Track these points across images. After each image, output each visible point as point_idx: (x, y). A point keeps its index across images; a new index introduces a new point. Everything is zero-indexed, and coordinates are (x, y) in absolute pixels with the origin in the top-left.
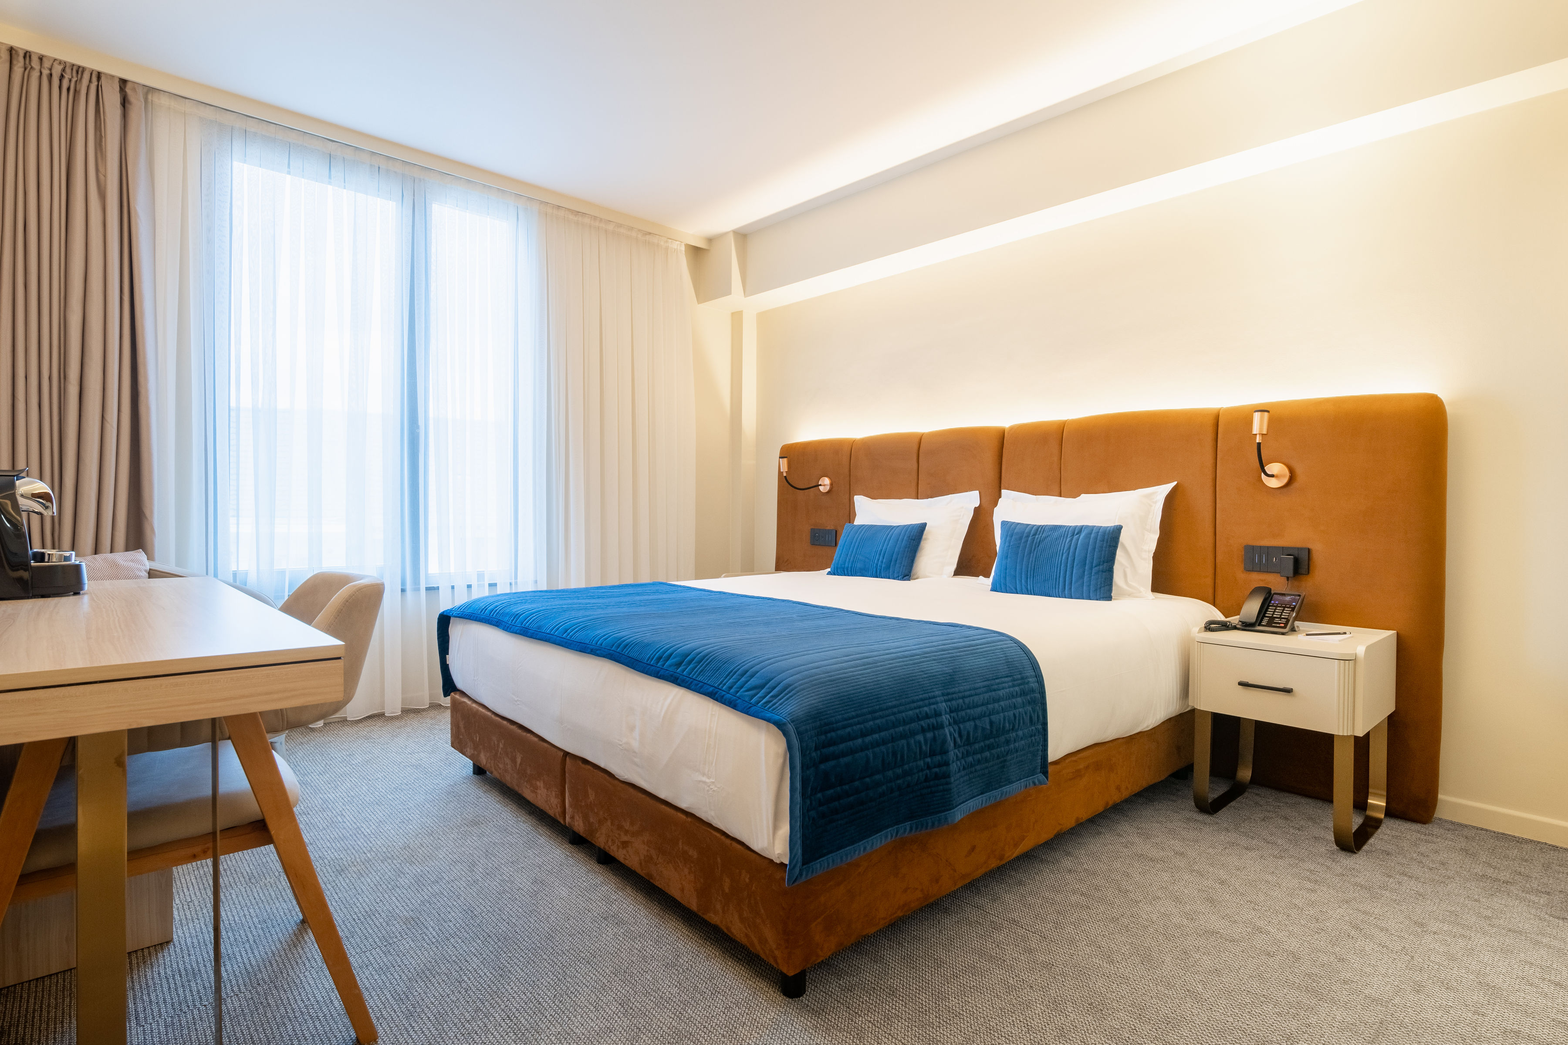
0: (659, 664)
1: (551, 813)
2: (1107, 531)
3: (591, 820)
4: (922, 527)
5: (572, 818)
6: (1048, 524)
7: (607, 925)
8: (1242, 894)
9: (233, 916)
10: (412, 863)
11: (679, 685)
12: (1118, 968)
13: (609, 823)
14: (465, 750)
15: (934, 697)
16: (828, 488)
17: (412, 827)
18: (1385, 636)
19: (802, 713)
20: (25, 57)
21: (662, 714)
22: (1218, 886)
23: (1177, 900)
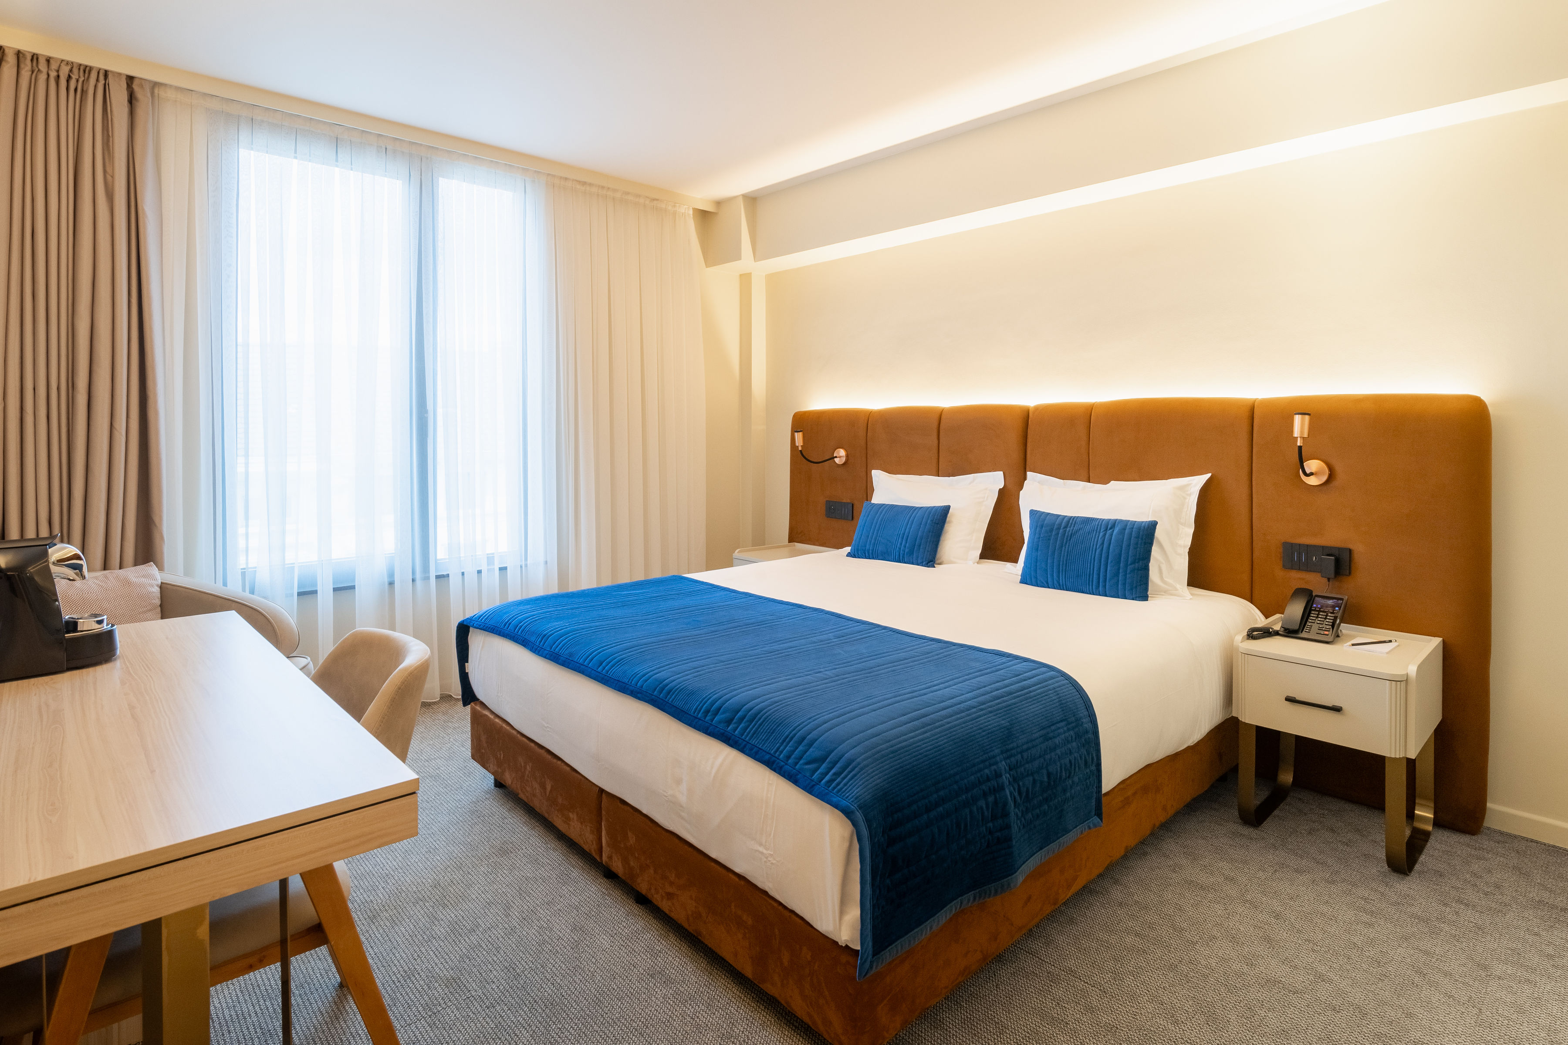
0: (708, 718)
1: (586, 847)
2: (1142, 528)
3: (632, 864)
4: (946, 510)
5: (610, 857)
6: (1080, 516)
7: (655, 985)
8: (1299, 931)
9: (269, 980)
10: (445, 906)
11: (731, 746)
12: (1183, 1030)
13: (652, 871)
14: (488, 765)
15: (994, 757)
16: (844, 459)
17: (439, 858)
18: (1432, 644)
19: (869, 796)
20: (32, 60)
21: (714, 771)
22: (1273, 920)
23: (1234, 939)
